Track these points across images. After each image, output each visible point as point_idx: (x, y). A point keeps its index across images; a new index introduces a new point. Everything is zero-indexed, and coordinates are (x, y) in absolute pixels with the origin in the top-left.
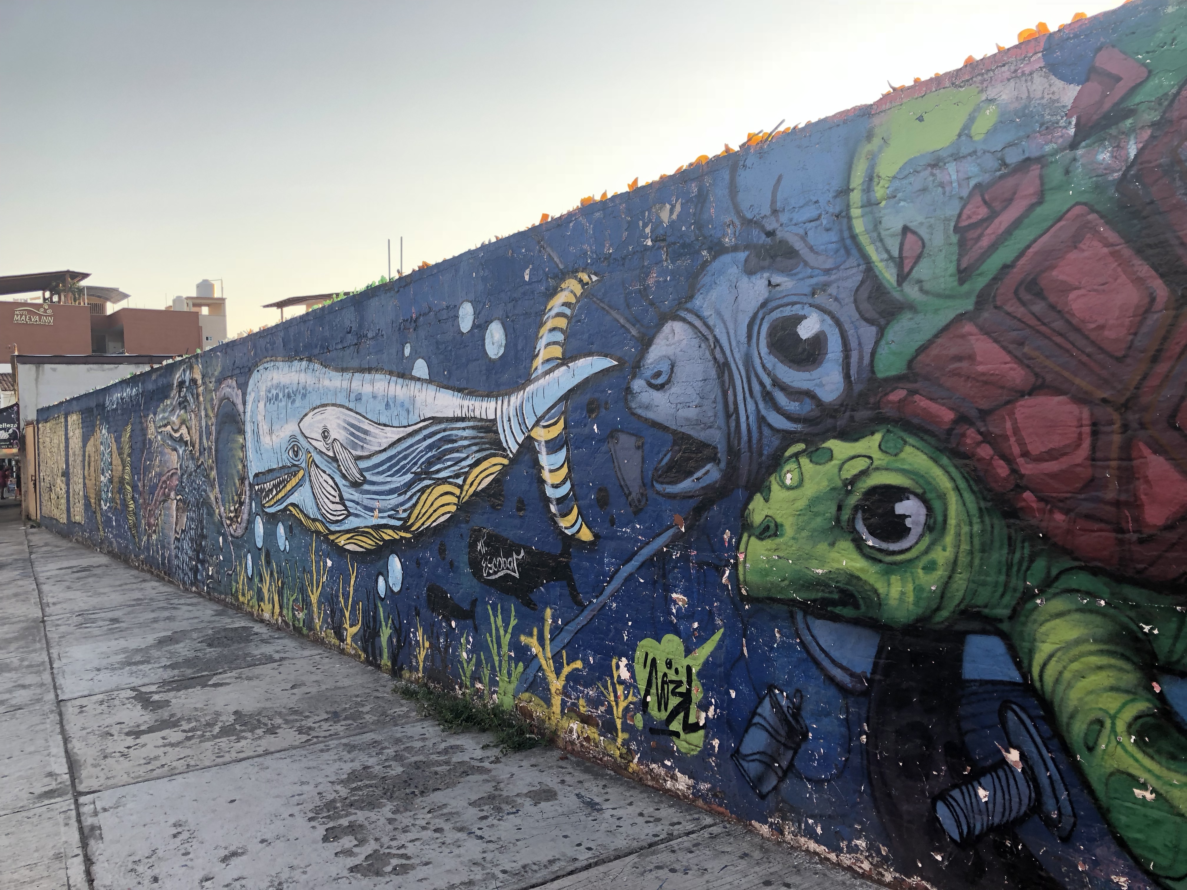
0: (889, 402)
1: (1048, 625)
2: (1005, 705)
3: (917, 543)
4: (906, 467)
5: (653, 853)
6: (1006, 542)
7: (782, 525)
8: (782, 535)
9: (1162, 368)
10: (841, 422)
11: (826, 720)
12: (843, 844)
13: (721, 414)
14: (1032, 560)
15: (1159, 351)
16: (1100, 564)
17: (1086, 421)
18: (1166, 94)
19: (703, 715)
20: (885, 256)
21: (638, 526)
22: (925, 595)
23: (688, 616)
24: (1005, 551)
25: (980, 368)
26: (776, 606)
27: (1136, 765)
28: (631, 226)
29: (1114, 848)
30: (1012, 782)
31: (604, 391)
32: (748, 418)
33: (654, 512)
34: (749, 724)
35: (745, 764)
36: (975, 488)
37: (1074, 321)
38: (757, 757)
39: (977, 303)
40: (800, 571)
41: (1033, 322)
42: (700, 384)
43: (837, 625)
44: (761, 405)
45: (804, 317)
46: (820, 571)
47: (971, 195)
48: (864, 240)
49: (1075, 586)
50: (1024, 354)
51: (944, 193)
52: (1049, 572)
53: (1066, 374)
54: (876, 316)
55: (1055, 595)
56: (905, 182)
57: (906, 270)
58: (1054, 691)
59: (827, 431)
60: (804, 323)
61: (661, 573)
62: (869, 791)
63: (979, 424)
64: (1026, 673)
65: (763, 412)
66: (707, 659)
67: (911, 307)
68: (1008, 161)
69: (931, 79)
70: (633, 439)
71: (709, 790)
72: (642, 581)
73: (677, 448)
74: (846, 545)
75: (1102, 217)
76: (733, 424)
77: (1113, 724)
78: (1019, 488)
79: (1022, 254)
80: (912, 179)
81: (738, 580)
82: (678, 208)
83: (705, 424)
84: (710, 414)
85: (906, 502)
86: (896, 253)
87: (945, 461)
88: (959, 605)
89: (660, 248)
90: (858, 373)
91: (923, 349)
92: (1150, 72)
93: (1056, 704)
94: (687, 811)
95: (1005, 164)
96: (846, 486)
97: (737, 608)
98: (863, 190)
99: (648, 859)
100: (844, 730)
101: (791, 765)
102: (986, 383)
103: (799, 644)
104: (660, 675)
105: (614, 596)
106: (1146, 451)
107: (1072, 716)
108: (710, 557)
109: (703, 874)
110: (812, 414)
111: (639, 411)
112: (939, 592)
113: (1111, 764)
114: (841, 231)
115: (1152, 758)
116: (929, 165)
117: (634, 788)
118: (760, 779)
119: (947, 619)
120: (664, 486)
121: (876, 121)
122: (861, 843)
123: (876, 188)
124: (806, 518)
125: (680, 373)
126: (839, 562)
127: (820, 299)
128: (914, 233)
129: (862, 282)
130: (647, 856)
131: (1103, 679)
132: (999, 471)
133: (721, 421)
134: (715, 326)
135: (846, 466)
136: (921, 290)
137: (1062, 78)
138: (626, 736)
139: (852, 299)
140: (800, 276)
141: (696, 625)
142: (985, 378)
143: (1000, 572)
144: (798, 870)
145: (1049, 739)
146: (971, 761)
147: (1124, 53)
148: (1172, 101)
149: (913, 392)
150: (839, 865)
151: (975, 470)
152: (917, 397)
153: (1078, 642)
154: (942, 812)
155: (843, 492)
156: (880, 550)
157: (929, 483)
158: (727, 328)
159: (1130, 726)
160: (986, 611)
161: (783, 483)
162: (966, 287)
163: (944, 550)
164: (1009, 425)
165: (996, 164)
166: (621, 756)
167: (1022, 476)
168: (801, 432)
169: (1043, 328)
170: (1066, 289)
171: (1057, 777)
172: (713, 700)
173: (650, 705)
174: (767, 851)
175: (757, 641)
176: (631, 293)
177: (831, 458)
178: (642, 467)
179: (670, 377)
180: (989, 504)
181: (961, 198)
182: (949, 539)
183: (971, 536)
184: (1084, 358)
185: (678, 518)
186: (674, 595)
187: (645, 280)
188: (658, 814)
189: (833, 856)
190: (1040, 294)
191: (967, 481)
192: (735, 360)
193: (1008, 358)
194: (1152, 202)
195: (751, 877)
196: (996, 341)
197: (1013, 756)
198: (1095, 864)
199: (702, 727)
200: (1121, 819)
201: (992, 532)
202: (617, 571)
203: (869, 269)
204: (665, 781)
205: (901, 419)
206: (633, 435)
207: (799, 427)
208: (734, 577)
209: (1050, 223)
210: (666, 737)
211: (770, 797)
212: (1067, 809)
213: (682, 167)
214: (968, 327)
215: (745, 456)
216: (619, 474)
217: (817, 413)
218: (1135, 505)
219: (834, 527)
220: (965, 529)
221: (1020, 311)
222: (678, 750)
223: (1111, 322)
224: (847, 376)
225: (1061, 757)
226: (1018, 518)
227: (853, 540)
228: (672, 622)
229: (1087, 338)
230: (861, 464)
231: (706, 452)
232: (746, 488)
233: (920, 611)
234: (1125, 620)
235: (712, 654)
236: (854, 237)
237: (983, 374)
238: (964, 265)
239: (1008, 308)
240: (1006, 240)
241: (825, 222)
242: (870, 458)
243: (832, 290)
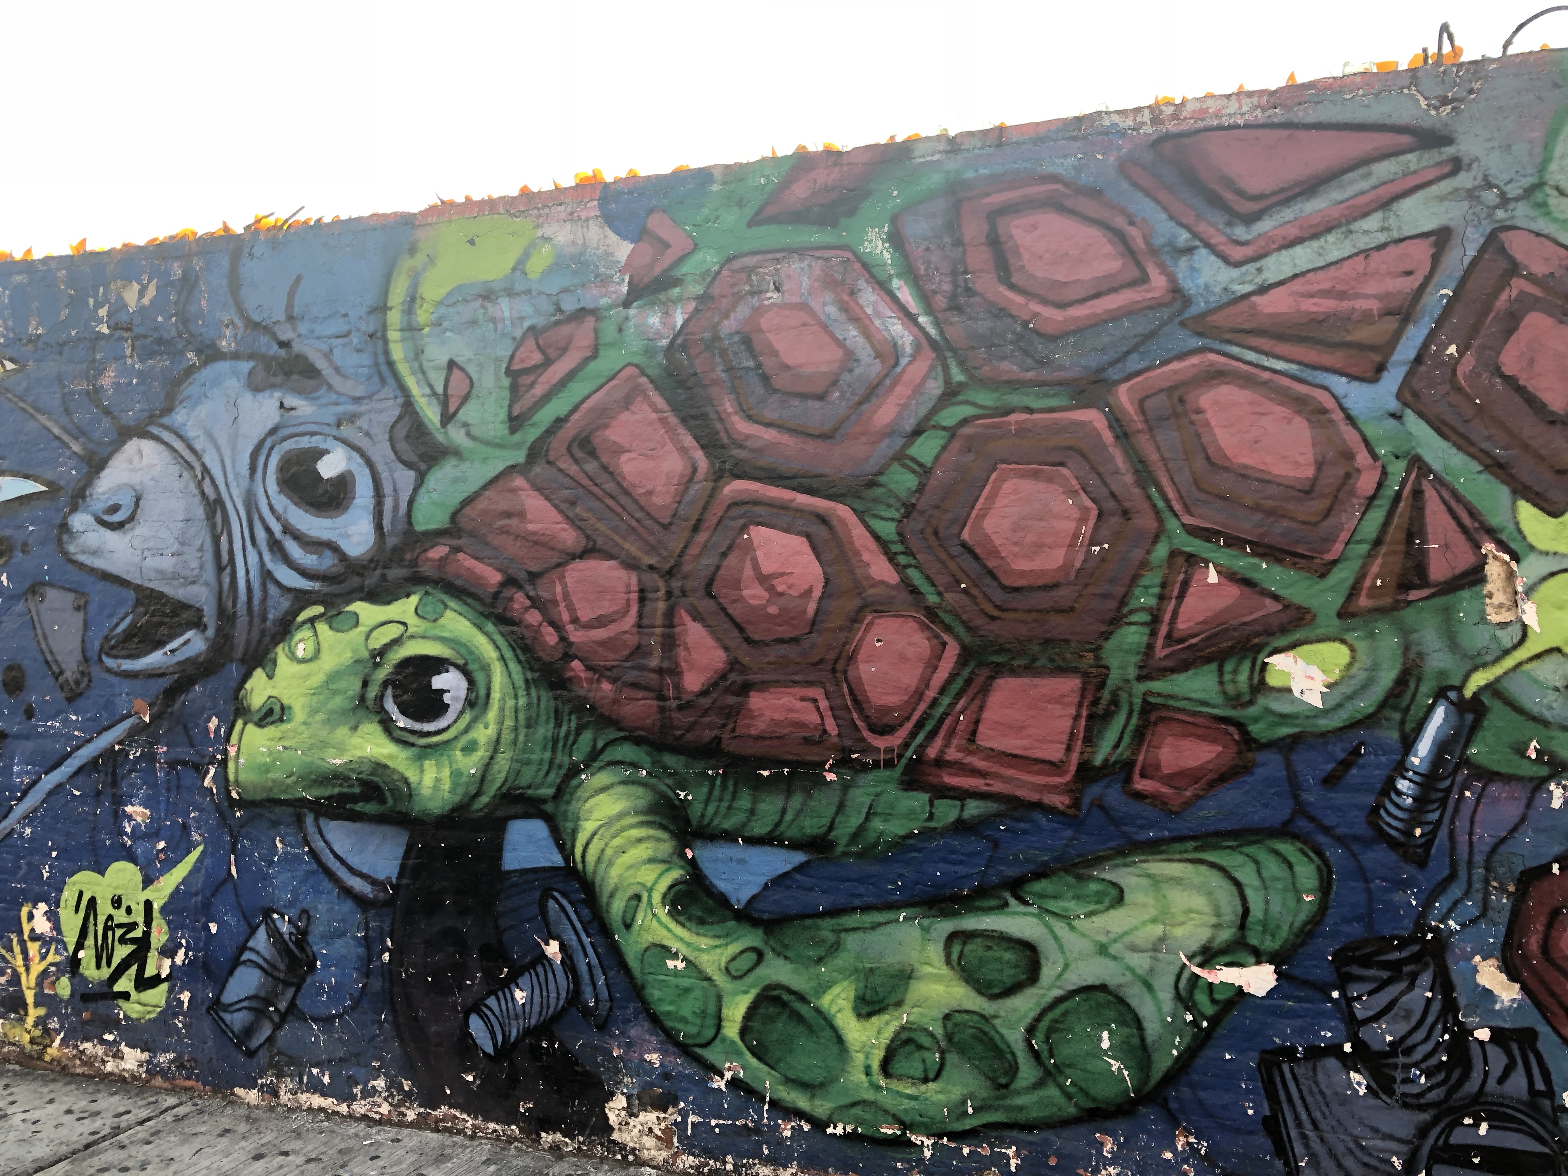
0: (430, 560)
1: (592, 802)
2: (547, 894)
3: (455, 721)
4: (446, 634)
5: (92, 1155)
6: (552, 715)
7: (290, 708)
8: (289, 720)
9: (702, 537)
10: (371, 580)
11: (339, 942)
12: (357, 1090)
13: (210, 566)
14: (578, 733)
15: (699, 521)
16: (643, 733)
17: (635, 587)
18: (709, 270)
19: (167, 963)
20: (428, 391)
21: (74, 718)
22: (464, 779)
23: (152, 833)
24: (551, 725)
25: (531, 527)
26: (278, 810)
27: (669, 935)
28: (76, 303)
29: (647, 1025)
30: (550, 975)
31: (21, 527)
32: (247, 572)
33: (102, 696)
34: (235, 963)
35: (227, 1017)
36: (522, 658)
37: (625, 485)
38: (245, 1004)
39: (529, 456)
40: (312, 763)
41: (586, 482)
42: (180, 525)
43: (358, 825)
44: (267, 557)
45: (327, 452)
46: (338, 762)
47: (524, 336)
48: (403, 369)
49: (619, 758)
50: (577, 515)
51: (495, 330)
52: (594, 746)
53: (617, 538)
54: (415, 459)
55: (601, 769)
56: (451, 310)
57: (452, 409)
58: (595, 872)
59: (351, 592)
60: (326, 458)
61: (109, 780)
62: (390, 1018)
63: (528, 587)
64: (568, 856)
65: (270, 565)
66: (177, 888)
67: (456, 453)
68: (564, 307)
69: (483, 201)
70: (71, 596)
71: (171, 1062)
72: (77, 793)
73: (141, 609)
74: (372, 728)
75: (652, 381)
76: (226, 581)
77: (650, 896)
78: (568, 657)
79: (576, 408)
80: (460, 308)
81: (227, 780)
82: (151, 292)
83: (185, 578)
84: (194, 564)
85: (444, 676)
86: (440, 390)
87: (490, 627)
88: (500, 788)
89: (122, 339)
90: (393, 522)
91: (468, 502)
92: (696, 245)
93: (597, 884)
94: (137, 1095)
95: (559, 310)
96: (374, 657)
97: (224, 817)
98: (403, 311)
99: (85, 1163)
100: (361, 950)
101: (292, 1004)
102: (536, 543)
103: (307, 853)
104: (101, 919)
105: (28, 818)
106: (687, 618)
107: (612, 896)
108: (186, 753)
109: (168, 1165)
110: (334, 570)
111: (82, 558)
112: (478, 775)
113: (647, 939)
114: (375, 355)
115: (683, 926)
116: (480, 296)
117: (54, 1081)
118: (249, 1031)
119: (487, 805)
120: (119, 661)
121: (420, 234)
122: (380, 1083)
123: (419, 312)
124: (322, 697)
125: (150, 508)
126: (361, 748)
127: (346, 431)
128: (462, 369)
129: (400, 418)
130: (84, 1160)
131: (642, 851)
132: (548, 638)
133: (210, 574)
134: (204, 451)
135: (375, 634)
136: (468, 434)
137: (617, 233)
138: (42, 1011)
139: (387, 436)
140: (323, 401)
141: (161, 845)
142: (535, 538)
143: (545, 748)
144: (297, 1134)
145: (589, 922)
146: (507, 961)
147: (674, 221)
148: (714, 279)
149: (456, 550)
150: (351, 1116)
151: (523, 638)
152: (461, 556)
153: (621, 816)
154: (476, 1026)
155: (370, 665)
156: (413, 732)
157: (471, 653)
158: (221, 455)
159: (664, 896)
160: (530, 792)
161: (293, 654)
162: (517, 437)
163: (486, 728)
164: (559, 589)
165: (552, 309)
166: (32, 1041)
167: (571, 644)
168: (318, 592)
169: (595, 489)
170: (620, 450)
171: (595, 961)
172: (184, 942)
173: (84, 963)
174: (256, 1120)
175: (251, 856)
176: (73, 393)
177: (357, 624)
178: (83, 636)
179: (134, 512)
180: (537, 674)
181: (514, 339)
182: (492, 715)
183: (516, 711)
184: (634, 523)
185: (140, 704)
186: (129, 809)
187: (96, 380)
188: (94, 1107)
189: (343, 1109)
190: (593, 453)
191: (514, 650)
192: (231, 497)
193: (559, 518)
194: (695, 374)
195: (235, 1155)
196: (547, 498)
197: (553, 949)
198: (629, 1046)
199: (166, 979)
200: (654, 993)
201: (539, 705)
202: (33, 784)
203: (408, 404)
204: (104, 1062)
205: (442, 580)
206: (70, 590)
207: (316, 585)
208: (222, 778)
209: (604, 380)
210: (106, 1002)
211: (261, 1053)
212: (604, 995)
213: (156, 239)
214: (519, 481)
215: (242, 621)
216: (44, 646)
217: (340, 569)
218: (675, 672)
219: (357, 707)
220: (511, 703)
221: (573, 469)
222: (126, 1017)
223: (659, 488)
224: (379, 527)
225: (600, 939)
226: (564, 688)
227: (381, 722)
228: (124, 845)
229: (636, 502)
230: (394, 631)
231: (186, 615)
232: (243, 661)
233: (457, 799)
234: (664, 788)
235: (184, 881)
236: (391, 364)
237: (534, 533)
238: (516, 412)
239: (562, 464)
240: (560, 391)
241: (355, 341)
242: (404, 624)
243: (362, 423)
